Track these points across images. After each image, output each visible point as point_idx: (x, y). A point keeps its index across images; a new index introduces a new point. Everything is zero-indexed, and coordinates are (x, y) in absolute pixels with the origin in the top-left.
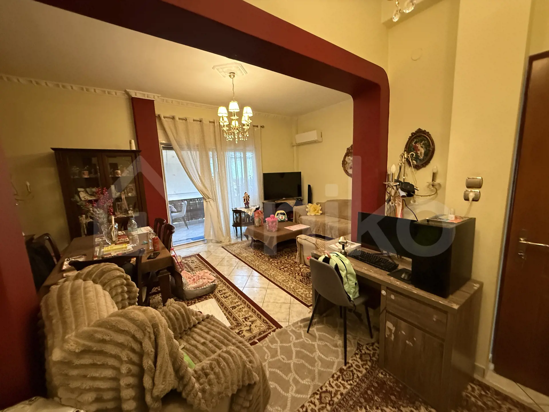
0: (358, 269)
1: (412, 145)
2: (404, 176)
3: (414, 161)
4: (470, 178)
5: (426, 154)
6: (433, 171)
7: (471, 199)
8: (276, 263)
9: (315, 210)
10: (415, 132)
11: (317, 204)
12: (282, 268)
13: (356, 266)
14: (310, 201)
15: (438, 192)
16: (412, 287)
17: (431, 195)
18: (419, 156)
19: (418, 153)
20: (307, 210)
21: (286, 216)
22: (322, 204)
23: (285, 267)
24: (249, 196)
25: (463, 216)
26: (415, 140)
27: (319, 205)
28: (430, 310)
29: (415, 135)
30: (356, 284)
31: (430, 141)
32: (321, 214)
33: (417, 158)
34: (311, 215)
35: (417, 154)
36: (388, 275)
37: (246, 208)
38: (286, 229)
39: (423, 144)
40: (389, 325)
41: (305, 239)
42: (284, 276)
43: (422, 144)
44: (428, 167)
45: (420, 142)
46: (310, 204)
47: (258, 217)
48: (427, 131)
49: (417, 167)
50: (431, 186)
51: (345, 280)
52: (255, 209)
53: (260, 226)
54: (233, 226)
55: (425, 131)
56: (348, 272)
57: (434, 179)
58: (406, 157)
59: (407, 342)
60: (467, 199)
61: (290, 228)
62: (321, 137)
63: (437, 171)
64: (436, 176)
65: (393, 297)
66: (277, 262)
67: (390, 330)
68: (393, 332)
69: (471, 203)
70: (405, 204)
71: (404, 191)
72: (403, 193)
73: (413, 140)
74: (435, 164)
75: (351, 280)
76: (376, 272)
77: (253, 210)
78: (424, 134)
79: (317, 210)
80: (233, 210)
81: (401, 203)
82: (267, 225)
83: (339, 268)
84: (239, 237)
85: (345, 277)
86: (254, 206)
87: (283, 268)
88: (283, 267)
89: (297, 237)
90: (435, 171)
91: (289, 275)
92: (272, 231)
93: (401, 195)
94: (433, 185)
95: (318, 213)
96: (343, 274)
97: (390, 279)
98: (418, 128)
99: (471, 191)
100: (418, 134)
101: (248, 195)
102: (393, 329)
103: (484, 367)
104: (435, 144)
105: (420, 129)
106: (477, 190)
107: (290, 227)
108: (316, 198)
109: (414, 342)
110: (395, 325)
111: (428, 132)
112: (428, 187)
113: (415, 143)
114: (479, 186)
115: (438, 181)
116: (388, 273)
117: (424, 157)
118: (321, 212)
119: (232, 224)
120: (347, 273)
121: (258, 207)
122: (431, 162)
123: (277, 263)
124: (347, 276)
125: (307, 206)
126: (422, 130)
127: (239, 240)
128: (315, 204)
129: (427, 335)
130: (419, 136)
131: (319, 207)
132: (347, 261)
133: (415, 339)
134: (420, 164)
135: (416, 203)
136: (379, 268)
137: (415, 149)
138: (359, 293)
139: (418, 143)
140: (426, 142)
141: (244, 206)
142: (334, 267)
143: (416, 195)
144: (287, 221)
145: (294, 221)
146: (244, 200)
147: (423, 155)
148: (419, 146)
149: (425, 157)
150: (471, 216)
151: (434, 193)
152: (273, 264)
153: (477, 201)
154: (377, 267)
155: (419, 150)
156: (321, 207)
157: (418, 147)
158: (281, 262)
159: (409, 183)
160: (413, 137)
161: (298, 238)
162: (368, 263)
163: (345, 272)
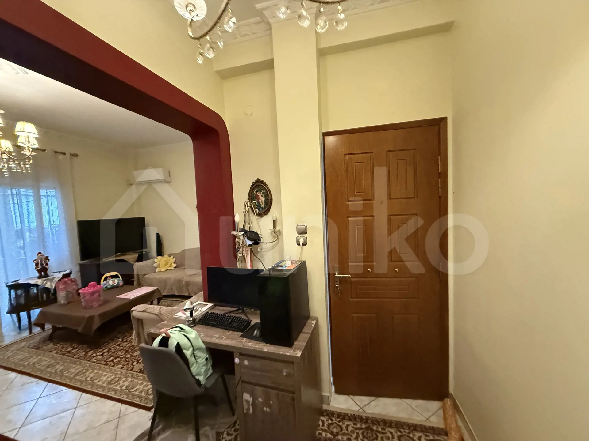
0: (207, 340)
1: (254, 193)
2: (249, 224)
3: (256, 210)
4: (299, 226)
5: (266, 203)
6: (273, 219)
7: (301, 244)
8: (99, 356)
9: (167, 264)
10: (255, 181)
11: (170, 256)
12: (110, 361)
13: (206, 336)
14: (160, 253)
15: (279, 238)
16: (263, 344)
17: (274, 242)
18: (261, 204)
19: (260, 202)
20: (155, 265)
21: (121, 278)
22: (175, 255)
23: (116, 358)
24: (47, 258)
25: (297, 260)
26: (256, 189)
27: (172, 257)
28: (279, 365)
29: (255, 184)
30: (206, 359)
31: (268, 191)
32: (175, 268)
33: (259, 207)
34: (161, 271)
35: (258, 202)
36: (241, 336)
37: (40, 277)
38: (118, 298)
39: (263, 193)
40: (247, 397)
41: (144, 311)
42: (112, 373)
43: (261, 193)
44: (269, 214)
45: (260, 191)
46: (159, 257)
47: (64, 289)
48: (264, 181)
49: (260, 215)
50: (273, 233)
51: (192, 360)
52: (61, 276)
53: (69, 303)
54: (10, 312)
55: (263, 181)
56: (195, 348)
57: (274, 227)
58: (249, 205)
59: (265, 409)
60: (299, 244)
61: (125, 296)
62: (170, 176)
63: (276, 218)
64: (276, 224)
65: (246, 362)
66: (101, 353)
67: (248, 402)
68: (251, 403)
69: (302, 248)
70: (253, 254)
71: (251, 240)
72: (249, 242)
73: (254, 189)
74: (274, 212)
75: (200, 357)
76: (228, 338)
77: (56, 280)
78: (262, 184)
79: (170, 263)
80: (7, 286)
81: (249, 252)
82: (82, 300)
83: (182, 347)
84: (25, 330)
85: (191, 356)
86: (60, 272)
87: (112, 361)
88: (112, 358)
89: (132, 309)
90: (274, 219)
91: (122, 368)
92: (92, 307)
93: (248, 244)
94: (274, 232)
95: (171, 266)
96: (188, 353)
97: (242, 342)
98: (257, 178)
99: (301, 237)
100: (257, 184)
101: (46, 256)
102: (250, 399)
103: (328, 394)
104: (272, 195)
105: (258, 179)
106: (305, 235)
107: (126, 294)
108: (167, 248)
109: (270, 406)
110: (252, 394)
111: (265, 183)
112: (271, 233)
113: (257, 192)
114: (305, 232)
115: (278, 228)
116: (241, 334)
117: (264, 205)
118: (175, 265)
119: (7, 310)
120: (194, 350)
121: (68, 272)
122: (271, 210)
123: (102, 355)
124: (194, 354)
125: (156, 260)
126: (260, 180)
127: (26, 334)
128: (166, 256)
129: (281, 393)
130: (259, 186)
131: (172, 260)
132: (193, 334)
133: (271, 402)
134: (262, 212)
135: (263, 250)
136: (232, 330)
137: (257, 198)
138: (213, 369)
139: (258, 192)
140: (265, 191)
141: (37, 274)
142: (174, 350)
143: (262, 243)
144: (122, 286)
145: (135, 283)
146: (37, 265)
147: (264, 204)
148: (259, 194)
149: (266, 206)
150: (303, 260)
151: (277, 239)
152: (93, 360)
153: (306, 245)
154: (229, 330)
155: (260, 199)
156: (174, 259)
157: (259, 196)
158: (109, 351)
159: (254, 231)
160: (254, 186)
161: (132, 311)
162: (220, 328)
163: (191, 349)
